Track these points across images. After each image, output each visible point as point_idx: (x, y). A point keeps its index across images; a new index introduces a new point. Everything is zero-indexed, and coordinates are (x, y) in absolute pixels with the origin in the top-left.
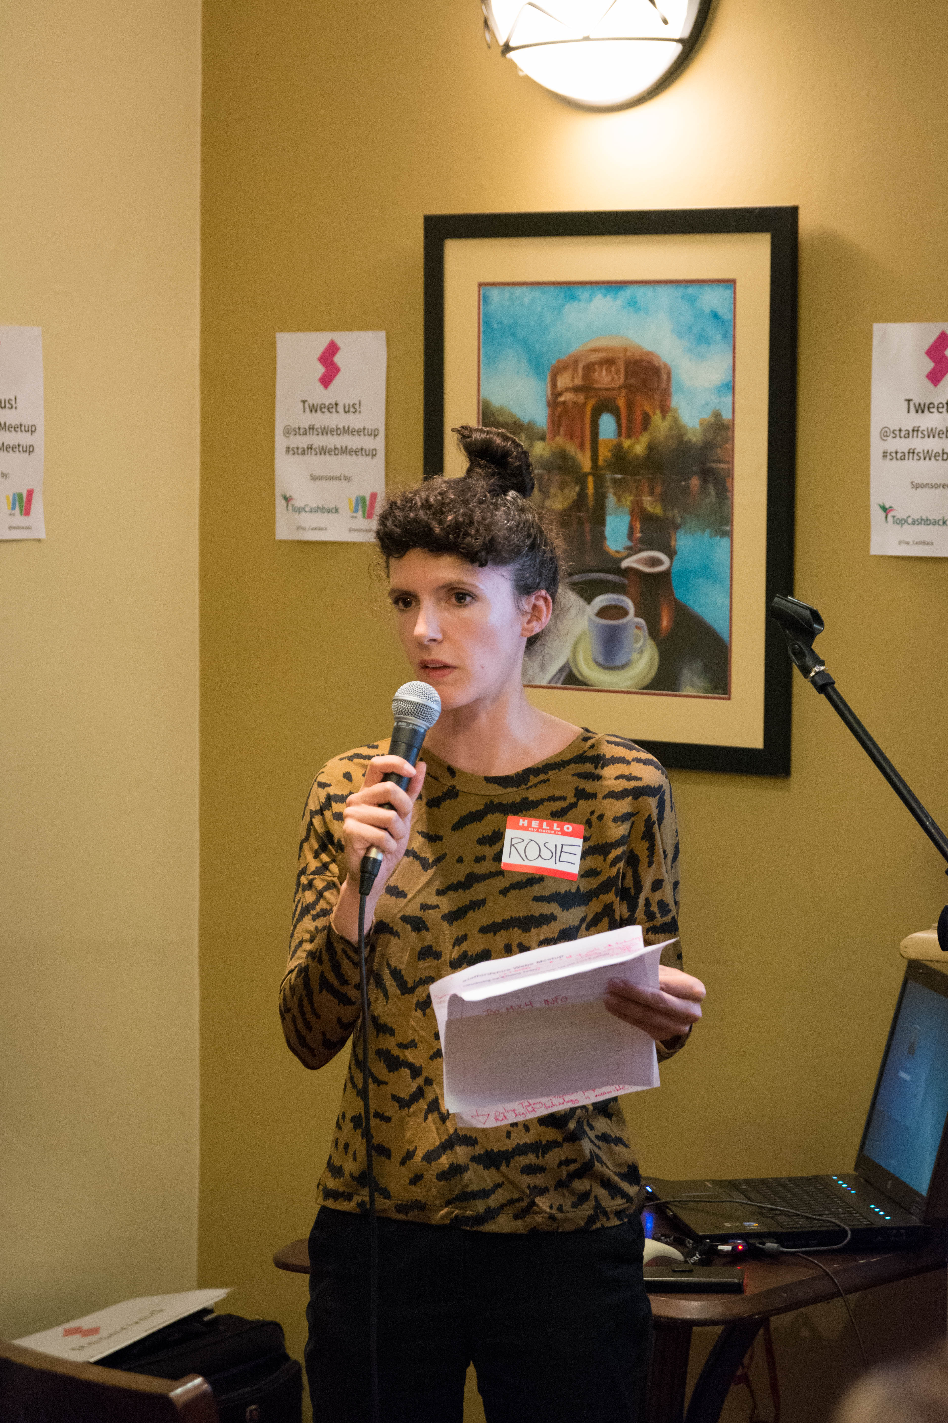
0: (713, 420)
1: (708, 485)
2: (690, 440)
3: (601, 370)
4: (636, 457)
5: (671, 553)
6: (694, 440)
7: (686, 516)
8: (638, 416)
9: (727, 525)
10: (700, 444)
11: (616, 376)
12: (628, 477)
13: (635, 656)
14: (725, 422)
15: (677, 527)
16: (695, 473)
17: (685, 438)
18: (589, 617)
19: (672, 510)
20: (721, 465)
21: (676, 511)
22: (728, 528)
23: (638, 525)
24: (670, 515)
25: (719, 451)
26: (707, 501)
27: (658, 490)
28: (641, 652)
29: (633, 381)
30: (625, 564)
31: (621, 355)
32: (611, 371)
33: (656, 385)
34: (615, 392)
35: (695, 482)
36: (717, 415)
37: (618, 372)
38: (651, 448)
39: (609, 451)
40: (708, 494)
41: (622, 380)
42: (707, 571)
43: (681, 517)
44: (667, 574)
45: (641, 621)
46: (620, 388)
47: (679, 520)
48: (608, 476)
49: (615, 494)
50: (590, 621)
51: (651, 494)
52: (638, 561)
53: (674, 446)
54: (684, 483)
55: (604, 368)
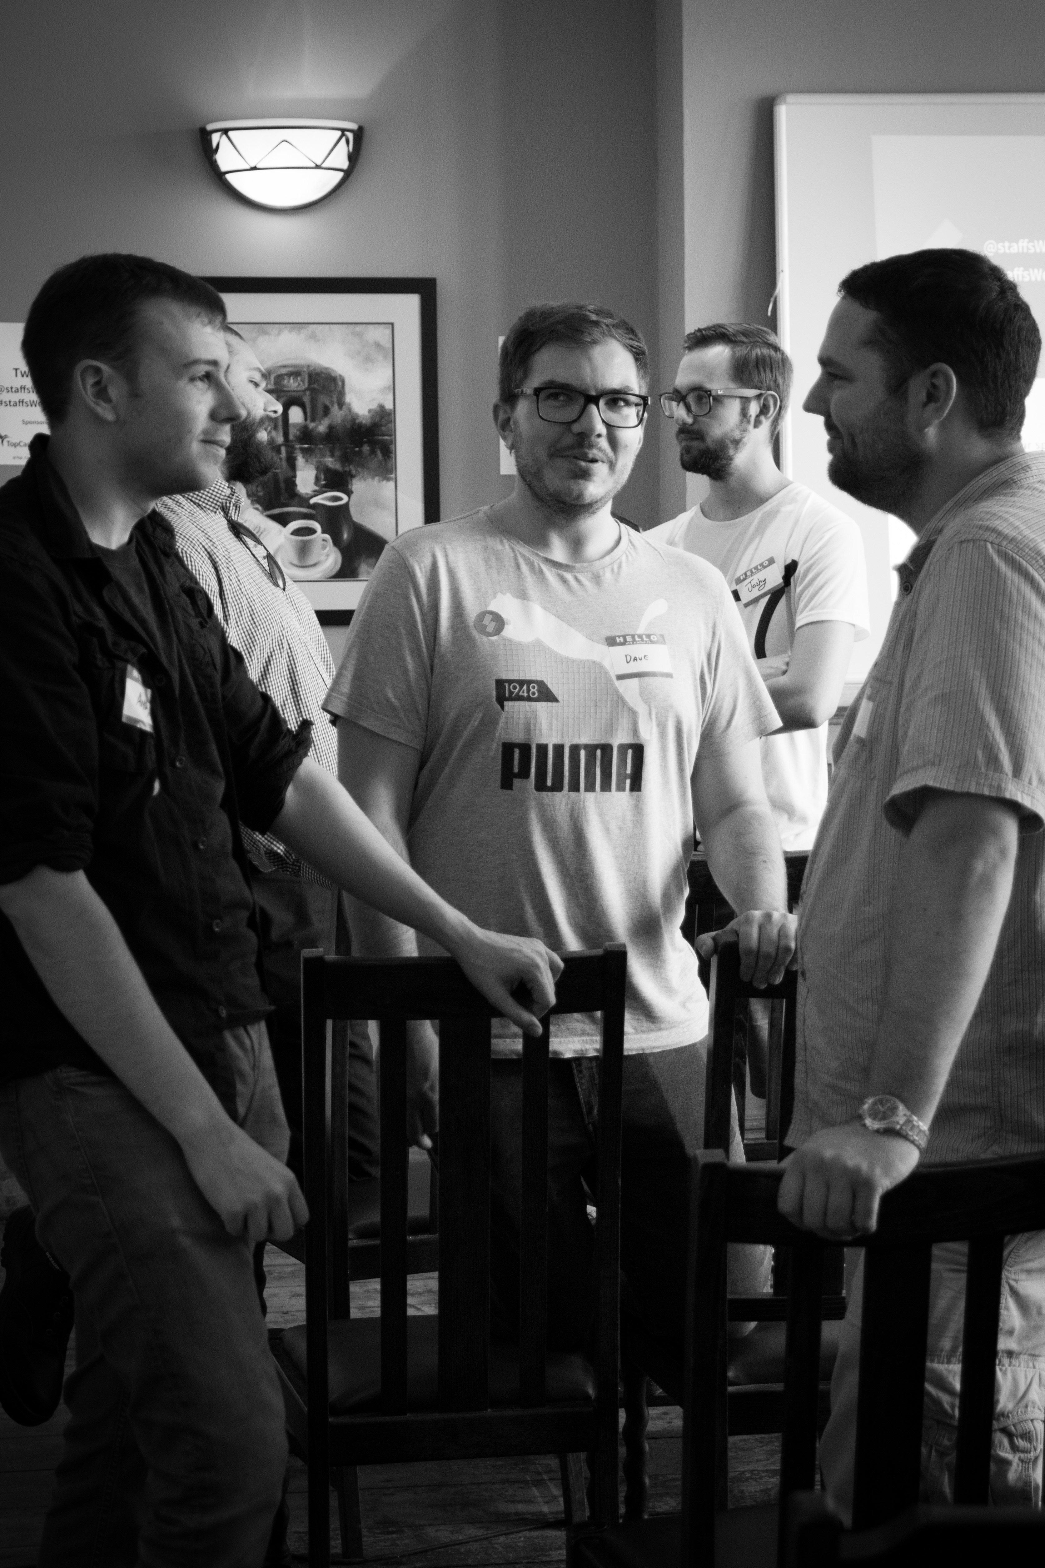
0: (378, 409)
1: (376, 450)
2: (361, 423)
3: (290, 379)
4: (320, 434)
5: (349, 493)
6: (364, 422)
7: (359, 469)
8: (320, 409)
9: (391, 473)
10: (369, 424)
11: (301, 383)
12: (313, 446)
13: (323, 558)
14: (388, 411)
15: (352, 476)
16: (366, 442)
17: (357, 421)
18: (285, 535)
19: (349, 466)
20: (386, 438)
21: (351, 467)
22: (393, 476)
23: (322, 477)
24: (347, 469)
25: (384, 428)
26: (376, 459)
27: (337, 453)
28: (328, 556)
29: (315, 386)
30: (312, 501)
31: (305, 369)
32: (297, 380)
33: (333, 388)
34: (300, 393)
35: (366, 448)
36: (382, 407)
37: (303, 381)
38: (331, 427)
39: (297, 430)
40: (376, 456)
41: (306, 385)
42: (378, 503)
43: (356, 471)
44: (347, 505)
45: (327, 536)
46: (304, 391)
47: (354, 472)
48: (298, 446)
49: (304, 457)
50: (286, 538)
51: (332, 456)
52: (323, 499)
53: (349, 426)
54: (357, 449)
55: (292, 378)
